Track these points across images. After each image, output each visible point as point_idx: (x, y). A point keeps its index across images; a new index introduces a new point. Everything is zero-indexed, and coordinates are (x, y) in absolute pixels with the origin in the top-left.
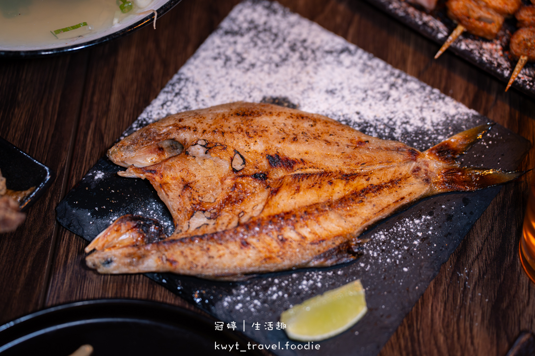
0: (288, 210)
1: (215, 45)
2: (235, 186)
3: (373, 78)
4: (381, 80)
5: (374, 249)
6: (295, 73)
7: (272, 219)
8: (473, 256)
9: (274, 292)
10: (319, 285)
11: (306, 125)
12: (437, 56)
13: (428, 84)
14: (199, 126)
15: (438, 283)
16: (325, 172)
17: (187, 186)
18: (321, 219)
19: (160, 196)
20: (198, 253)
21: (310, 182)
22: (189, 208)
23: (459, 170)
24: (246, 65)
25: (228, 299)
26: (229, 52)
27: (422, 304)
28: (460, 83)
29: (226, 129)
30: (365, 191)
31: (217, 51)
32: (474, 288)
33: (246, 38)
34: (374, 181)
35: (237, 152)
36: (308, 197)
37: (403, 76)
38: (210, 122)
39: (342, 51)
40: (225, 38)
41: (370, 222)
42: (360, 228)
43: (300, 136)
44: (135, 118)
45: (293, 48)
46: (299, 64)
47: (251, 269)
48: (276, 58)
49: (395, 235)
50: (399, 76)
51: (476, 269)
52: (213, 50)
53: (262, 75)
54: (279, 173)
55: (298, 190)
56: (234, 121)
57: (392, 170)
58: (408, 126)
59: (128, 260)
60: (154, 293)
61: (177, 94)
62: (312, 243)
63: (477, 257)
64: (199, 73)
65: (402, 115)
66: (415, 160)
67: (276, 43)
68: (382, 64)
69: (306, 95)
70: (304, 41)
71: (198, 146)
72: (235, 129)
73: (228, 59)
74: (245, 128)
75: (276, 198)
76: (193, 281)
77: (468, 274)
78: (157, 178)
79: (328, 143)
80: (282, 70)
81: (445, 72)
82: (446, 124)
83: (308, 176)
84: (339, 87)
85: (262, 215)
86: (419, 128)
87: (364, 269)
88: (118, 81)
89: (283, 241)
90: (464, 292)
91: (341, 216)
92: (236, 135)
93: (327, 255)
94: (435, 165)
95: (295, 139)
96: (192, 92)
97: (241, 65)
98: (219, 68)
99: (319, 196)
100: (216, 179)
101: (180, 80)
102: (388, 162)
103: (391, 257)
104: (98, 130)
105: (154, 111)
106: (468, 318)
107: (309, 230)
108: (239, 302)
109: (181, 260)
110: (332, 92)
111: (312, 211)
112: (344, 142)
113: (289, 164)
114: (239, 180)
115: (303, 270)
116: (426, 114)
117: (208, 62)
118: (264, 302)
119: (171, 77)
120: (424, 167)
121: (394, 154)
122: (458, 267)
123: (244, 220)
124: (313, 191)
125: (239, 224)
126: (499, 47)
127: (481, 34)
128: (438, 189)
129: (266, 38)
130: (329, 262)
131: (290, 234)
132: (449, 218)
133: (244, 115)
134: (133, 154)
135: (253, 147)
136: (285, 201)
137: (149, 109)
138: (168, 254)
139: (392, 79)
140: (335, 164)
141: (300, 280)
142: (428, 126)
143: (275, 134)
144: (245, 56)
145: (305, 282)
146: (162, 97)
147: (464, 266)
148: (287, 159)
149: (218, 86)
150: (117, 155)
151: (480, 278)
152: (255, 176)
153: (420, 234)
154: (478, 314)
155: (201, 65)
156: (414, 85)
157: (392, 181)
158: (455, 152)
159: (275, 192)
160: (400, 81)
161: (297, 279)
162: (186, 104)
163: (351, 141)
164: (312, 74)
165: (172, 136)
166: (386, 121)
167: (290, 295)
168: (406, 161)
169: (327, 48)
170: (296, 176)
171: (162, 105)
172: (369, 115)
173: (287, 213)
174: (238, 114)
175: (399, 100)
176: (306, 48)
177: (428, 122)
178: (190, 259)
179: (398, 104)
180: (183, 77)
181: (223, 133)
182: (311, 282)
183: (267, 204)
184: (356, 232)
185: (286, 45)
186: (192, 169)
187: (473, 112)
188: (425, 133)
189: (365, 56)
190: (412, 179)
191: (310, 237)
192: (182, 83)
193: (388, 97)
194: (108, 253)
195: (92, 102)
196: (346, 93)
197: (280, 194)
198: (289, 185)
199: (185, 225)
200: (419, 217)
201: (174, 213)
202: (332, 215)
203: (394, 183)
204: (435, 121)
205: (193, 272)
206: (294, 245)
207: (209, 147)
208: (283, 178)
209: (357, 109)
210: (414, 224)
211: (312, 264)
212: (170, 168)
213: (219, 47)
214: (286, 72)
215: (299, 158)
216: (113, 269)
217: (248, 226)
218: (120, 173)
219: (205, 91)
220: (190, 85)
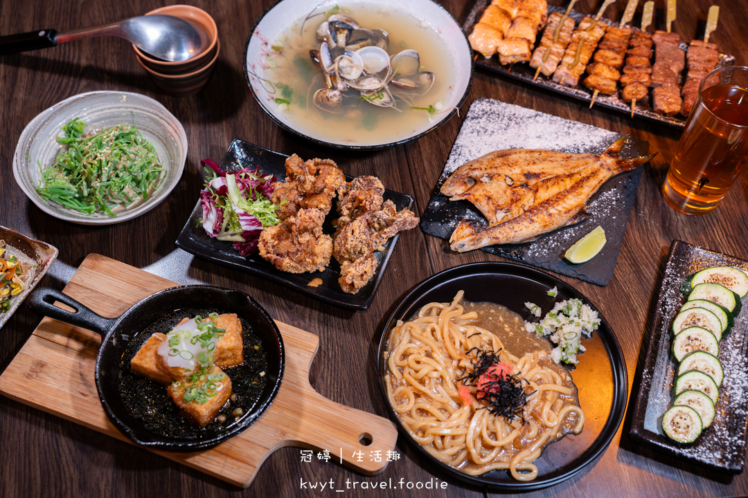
0: (547, 198)
1: (469, 126)
2: (514, 192)
3: (557, 126)
4: (562, 126)
5: (594, 211)
6: (516, 131)
7: (541, 204)
8: (642, 205)
9: (552, 244)
10: (574, 235)
11: (536, 155)
12: (591, 107)
13: (587, 123)
14: (482, 166)
15: (630, 221)
16: (557, 176)
17: (489, 198)
18: (565, 199)
19: (477, 206)
20: (509, 231)
21: (552, 182)
22: (494, 209)
23: (623, 161)
24: (489, 132)
25: (530, 251)
26: (478, 128)
27: (627, 233)
28: (600, 120)
29: (496, 165)
30: (582, 180)
31: (471, 128)
32: (650, 220)
33: (484, 119)
34: (584, 175)
35: (506, 176)
36: (554, 190)
37: (572, 122)
38: (487, 163)
39: (536, 116)
40: (473, 121)
41: (590, 196)
42: (586, 200)
43: (536, 161)
44: (443, 172)
45: (510, 119)
46: (516, 126)
47: (539, 233)
48: (504, 126)
49: (602, 202)
50: (570, 123)
51: (646, 211)
52: (469, 129)
53: (500, 136)
54: (533, 182)
55: (548, 188)
56: (499, 161)
57: (590, 167)
58: (585, 146)
59: (472, 243)
60: (488, 258)
61: (459, 155)
62: (565, 213)
63: (645, 204)
64: (466, 141)
65: (580, 142)
66: (599, 160)
67: (500, 118)
68: (559, 118)
69: (526, 141)
70: (514, 114)
71: (484, 177)
72: (501, 164)
73: (478, 132)
74: (506, 163)
75: (538, 194)
76: (509, 246)
77: (644, 214)
78: (472, 197)
79: (552, 161)
80: (509, 131)
81: (590, 116)
82: (604, 142)
83: (549, 180)
84: (542, 134)
85: (535, 204)
86: (591, 146)
87: (592, 222)
88: (424, 155)
89: (550, 215)
90: (645, 223)
91: (574, 196)
92: (503, 167)
93: (575, 217)
94: (610, 161)
95: (534, 163)
96: (467, 152)
97: (487, 133)
98: (476, 137)
99: (560, 188)
100: (501, 192)
101: (458, 147)
102: (587, 164)
103: (604, 213)
104: (424, 182)
105: (451, 166)
106: (652, 235)
107: (561, 207)
108: (536, 252)
109: (500, 236)
110: (539, 137)
111: (559, 197)
112: (559, 159)
113: (536, 176)
114: (515, 189)
115: (563, 228)
116: (592, 138)
117: (469, 135)
118: (549, 250)
119: (452, 147)
120: (604, 163)
121: (588, 159)
122: (637, 211)
123: (526, 209)
124: (555, 186)
125: (525, 211)
126: (616, 98)
127: (607, 93)
128: (616, 173)
129: (495, 117)
130: (576, 221)
131: (552, 211)
132: (625, 187)
133: (502, 156)
134: (453, 188)
135: (514, 172)
136: (544, 195)
137: (447, 165)
138: (493, 235)
139: (568, 125)
140: (560, 171)
141: (563, 234)
142: (595, 144)
143: (523, 163)
144: (487, 128)
145: (566, 235)
146: (452, 158)
147: (640, 210)
148: (535, 174)
149: (479, 146)
150: (445, 190)
151: (650, 214)
152: (522, 186)
153: (614, 199)
154: (656, 232)
155: (466, 138)
156: (579, 125)
157: (592, 173)
158: (616, 152)
159: (537, 191)
160: (572, 125)
161: (561, 234)
162: (466, 159)
163: (563, 158)
164: (525, 130)
165: (469, 175)
166: (573, 146)
167: (561, 243)
168: (595, 162)
169: (528, 116)
170: (543, 181)
171: (454, 161)
172: (563, 145)
173: (548, 200)
174: (499, 157)
175: (576, 134)
176: (516, 118)
177: (594, 142)
178: (505, 234)
179: (575, 136)
180: (459, 145)
181: (496, 167)
182: (569, 234)
183: (535, 198)
184: (584, 203)
185: (506, 118)
186: (488, 189)
187: (614, 133)
188: (595, 148)
189: (549, 116)
190: (602, 170)
191: (563, 210)
192: (460, 148)
193: (569, 134)
194: (461, 242)
195: (415, 169)
196: (546, 136)
197: (539, 192)
198: (542, 186)
199: (494, 218)
200: (610, 190)
201: (486, 214)
202: (570, 196)
203: (594, 174)
204: (598, 141)
205: (508, 242)
206: (556, 216)
207: (491, 177)
208: (537, 183)
209: (556, 143)
210: (609, 194)
211: (568, 224)
212: (477, 191)
214: (511, 131)
215: (540, 172)
216: (467, 248)
217: (530, 211)
218: (451, 199)
219: (473, 150)
220: (464, 148)
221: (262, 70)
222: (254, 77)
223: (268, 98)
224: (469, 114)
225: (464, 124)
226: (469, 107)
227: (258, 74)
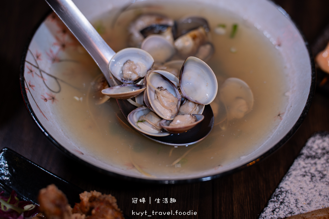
1: (301, 166)
26: (312, 171)
31: (303, 170)
33: (323, 160)
40: (307, 161)
52: (301, 170)
61: (281, 203)
64: (294, 186)
73: (313, 176)
96: (292, 201)
97: (324, 180)
98: (308, 182)
117: (299, 178)
119: (274, 191)
144: (325, 173)
146: (271, 205)
149: (310, 195)
155: (294, 181)
162: (290, 210)
180: (283, 190)
192: (284, 194)
213: (304, 167)
219: (302, 199)
220: (289, 195)
221: (50, 62)
222: (34, 69)
223: (47, 97)
224: (305, 151)
225: (296, 163)
226: (306, 141)
227: (42, 66)
